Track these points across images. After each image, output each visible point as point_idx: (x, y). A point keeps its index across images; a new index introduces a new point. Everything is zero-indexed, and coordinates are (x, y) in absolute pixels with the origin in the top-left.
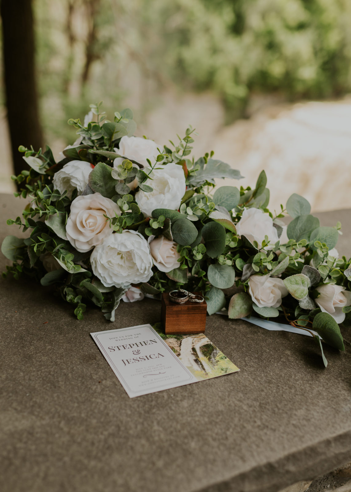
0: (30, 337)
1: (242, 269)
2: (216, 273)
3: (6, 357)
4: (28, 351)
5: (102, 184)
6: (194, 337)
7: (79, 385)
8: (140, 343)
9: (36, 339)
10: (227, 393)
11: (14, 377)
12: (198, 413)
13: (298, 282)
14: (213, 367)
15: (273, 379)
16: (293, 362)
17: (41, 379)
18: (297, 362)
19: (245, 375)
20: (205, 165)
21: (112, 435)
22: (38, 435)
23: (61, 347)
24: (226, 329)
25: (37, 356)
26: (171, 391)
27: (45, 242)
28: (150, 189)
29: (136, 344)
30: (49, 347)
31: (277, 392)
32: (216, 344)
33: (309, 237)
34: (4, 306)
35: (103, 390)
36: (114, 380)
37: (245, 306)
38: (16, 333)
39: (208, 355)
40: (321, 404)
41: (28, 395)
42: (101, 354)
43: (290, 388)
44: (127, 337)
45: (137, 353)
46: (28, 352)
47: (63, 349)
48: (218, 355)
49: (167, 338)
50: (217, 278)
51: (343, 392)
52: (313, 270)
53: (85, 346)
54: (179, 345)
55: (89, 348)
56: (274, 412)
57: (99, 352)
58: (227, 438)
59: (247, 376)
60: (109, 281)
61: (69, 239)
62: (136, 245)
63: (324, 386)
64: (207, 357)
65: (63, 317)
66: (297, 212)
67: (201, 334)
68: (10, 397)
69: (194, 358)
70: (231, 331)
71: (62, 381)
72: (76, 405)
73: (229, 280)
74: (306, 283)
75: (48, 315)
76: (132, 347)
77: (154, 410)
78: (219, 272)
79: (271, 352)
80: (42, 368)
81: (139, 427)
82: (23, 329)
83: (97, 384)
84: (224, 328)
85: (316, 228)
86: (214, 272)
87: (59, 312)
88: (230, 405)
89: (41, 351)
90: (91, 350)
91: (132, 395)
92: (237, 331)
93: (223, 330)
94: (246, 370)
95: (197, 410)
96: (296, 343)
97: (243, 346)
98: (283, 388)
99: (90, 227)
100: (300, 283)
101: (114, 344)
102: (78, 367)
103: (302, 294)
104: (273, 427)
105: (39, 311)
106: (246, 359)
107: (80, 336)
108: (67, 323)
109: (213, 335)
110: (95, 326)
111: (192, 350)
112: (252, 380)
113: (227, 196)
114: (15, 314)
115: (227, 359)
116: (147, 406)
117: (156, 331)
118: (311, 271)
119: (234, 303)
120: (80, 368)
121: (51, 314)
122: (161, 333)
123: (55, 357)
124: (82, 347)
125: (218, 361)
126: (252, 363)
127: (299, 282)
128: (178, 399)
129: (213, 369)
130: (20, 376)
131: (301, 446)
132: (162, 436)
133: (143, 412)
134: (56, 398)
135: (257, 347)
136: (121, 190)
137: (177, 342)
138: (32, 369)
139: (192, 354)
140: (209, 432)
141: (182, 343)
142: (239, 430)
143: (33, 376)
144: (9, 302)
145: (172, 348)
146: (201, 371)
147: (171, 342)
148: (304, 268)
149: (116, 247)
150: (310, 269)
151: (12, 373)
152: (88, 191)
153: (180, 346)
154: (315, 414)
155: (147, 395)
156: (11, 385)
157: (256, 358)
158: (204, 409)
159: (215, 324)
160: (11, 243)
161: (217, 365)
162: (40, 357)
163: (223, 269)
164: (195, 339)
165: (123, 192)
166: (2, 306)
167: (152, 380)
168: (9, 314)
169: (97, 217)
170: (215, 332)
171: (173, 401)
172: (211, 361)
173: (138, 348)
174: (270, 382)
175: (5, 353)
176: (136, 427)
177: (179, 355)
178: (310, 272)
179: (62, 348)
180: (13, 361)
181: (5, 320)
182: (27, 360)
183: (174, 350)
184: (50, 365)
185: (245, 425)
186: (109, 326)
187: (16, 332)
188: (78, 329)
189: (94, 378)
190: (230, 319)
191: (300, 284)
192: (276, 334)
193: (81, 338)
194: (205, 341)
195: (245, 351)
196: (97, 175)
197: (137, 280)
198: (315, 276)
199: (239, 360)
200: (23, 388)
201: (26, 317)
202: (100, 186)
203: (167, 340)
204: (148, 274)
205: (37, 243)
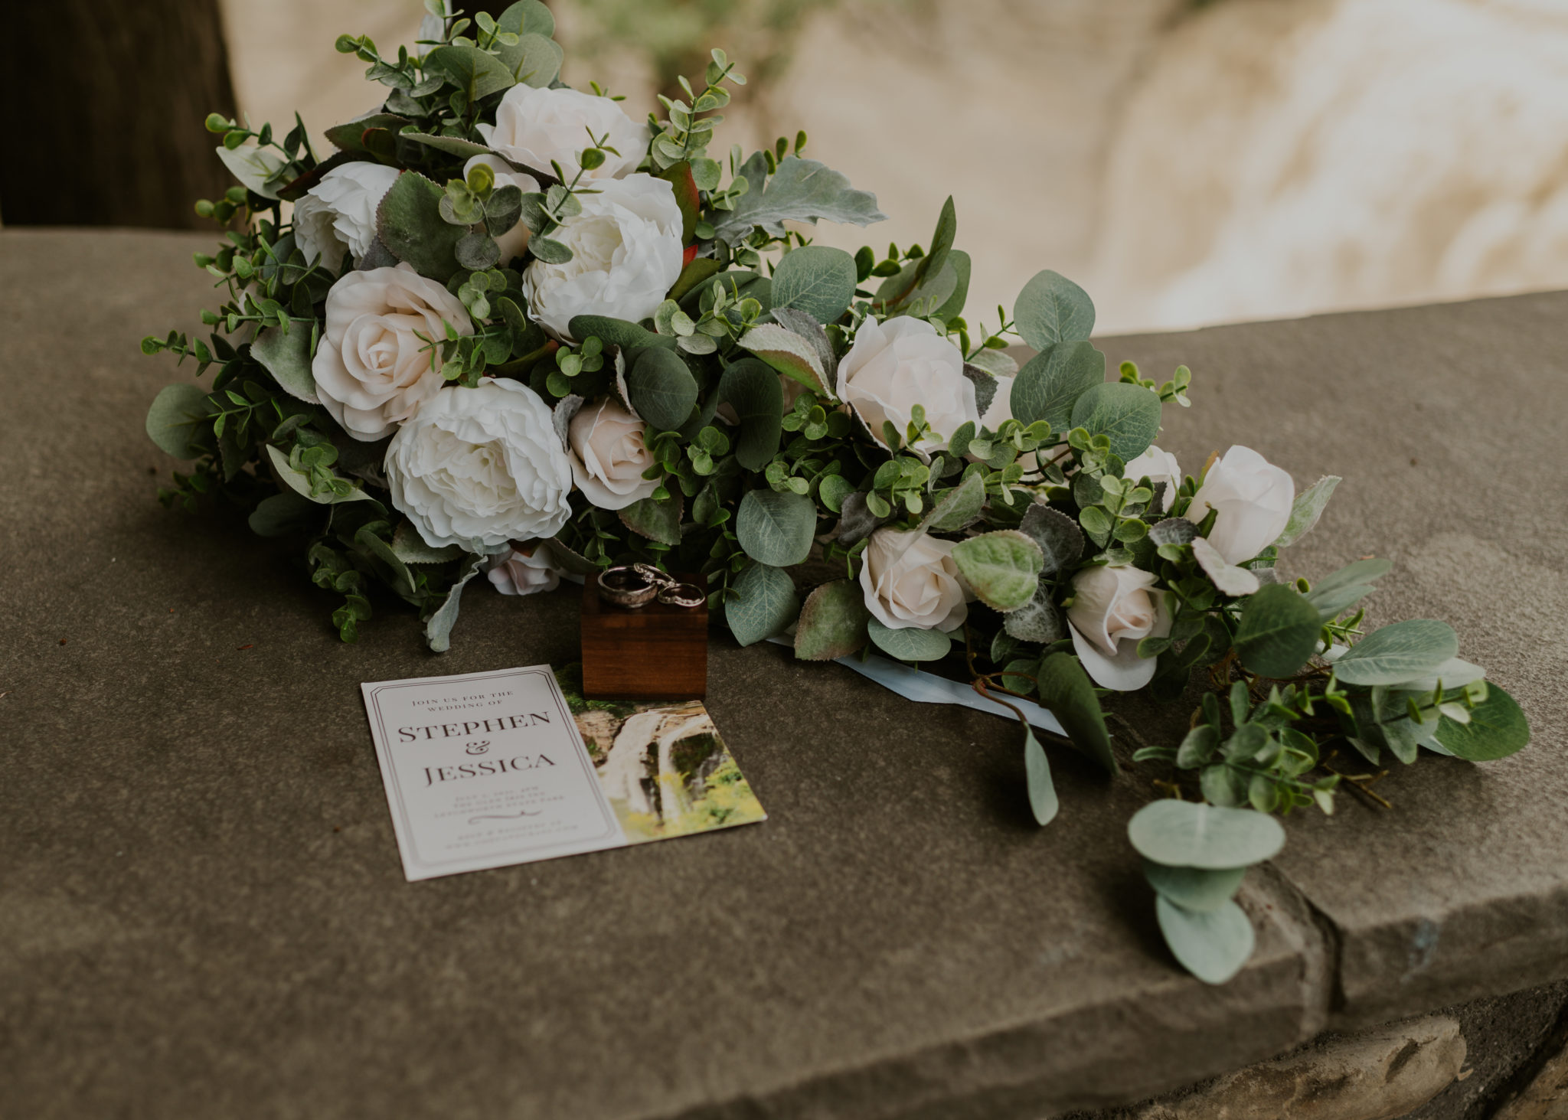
0: (187, 686)
1: (840, 509)
2: (761, 518)
3: (98, 743)
4: (166, 729)
5: (418, 235)
6: (669, 712)
7: (276, 833)
8: (500, 720)
9: (202, 694)
10: (700, 886)
11: (100, 800)
12: (589, 939)
13: (998, 556)
14: (689, 804)
15: (863, 851)
16: (945, 803)
17: (173, 811)
18: (959, 804)
19: (779, 835)
20: (769, 178)
21: (316, 984)
22: (107, 970)
23: (262, 722)
24: (777, 689)
25: (185, 744)
26: (536, 868)
27: (251, 407)
28: (564, 254)
29: (486, 722)
30: (230, 719)
31: (856, 892)
32: (728, 735)
33: (1069, 414)
34: (145, 592)
35: (337, 853)
36: (382, 825)
37: (849, 623)
38: (151, 673)
39: (689, 766)
40: (981, 934)
41: (120, 853)
42: (370, 749)
43: (904, 882)
44: (468, 701)
45: (479, 751)
46: (165, 732)
47: (266, 728)
48: (719, 769)
49: (586, 709)
50: (763, 534)
51: (1068, 904)
52: (1058, 520)
53: (333, 721)
54: (613, 732)
55: (344, 728)
56: (822, 950)
57: (368, 743)
58: (646, 1017)
59: (782, 839)
60: (441, 530)
61: (323, 401)
62: (513, 427)
63: (1012, 883)
64: (682, 774)
65: (303, 633)
66: (1051, 332)
67: (692, 704)
68: (69, 856)
69: (643, 773)
70: (793, 698)
71: (230, 821)
72: (245, 891)
73: (797, 540)
74: (1028, 558)
75: (261, 624)
76: (471, 731)
77: (464, 922)
78: (772, 514)
79: (891, 770)
80: (189, 778)
81: (401, 967)
82: (173, 663)
83: (327, 835)
84: (774, 687)
85: (1091, 385)
86: (756, 515)
87: (297, 618)
88: (695, 922)
89: (201, 731)
90: (346, 736)
91: (414, 872)
92: (809, 699)
93: (769, 693)
94: (787, 820)
95: (590, 930)
96: (981, 744)
97: (810, 747)
98: (880, 879)
99: (380, 366)
100: (1005, 559)
101: (418, 719)
102: (291, 782)
103: (1014, 595)
104: (800, 994)
105: (239, 612)
106: (803, 785)
107: (332, 691)
108: (308, 652)
109: (731, 707)
110: (386, 662)
111: (645, 750)
112: (792, 850)
113: (817, 277)
114: (168, 616)
115: (744, 782)
116: (447, 908)
117: (562, 687)
118: (1053, 523)
119: (814, 613)
120: (294, 787)
121: (271, 622)
122: (574, 693)
123: (237, 750)
124: (323, 725)
125: (713, 787)
126: (816, 800)
127: (1002, 556)
128: (548, 892)
129: (688, 809)
130: (119, 798)
131: (862, 1058)
132: (460, 998)
133: (428, 924)
134: (195, 869)
135: (851, 751)
136: (475, 256)
137: (609, 725)
138: (158, 781)
139: (643, 762)
140: (601, 997)
141: (624, 728)
142: (693, 994)
143: (156, 800)
144: (162, 582)
145: (589, 742)
146: (649, 815)
147: (593, 722)
148: (1027, 512)
149: (453, 429)
150: (1047, 517)
151: (99, 789)
152: (380, 256)
153: (614, 736)
154: (949, 964)
155: (460, 876)
156: (84, 824)
157: (835, 784)
158: (613, 929)
159: (748, 674)
160: (180, 407)
161: (704, 799)
162: (192, 748)
163: (784, 506)
164: (671, 716)
165: (478, 262)
166: (140, 593)
167: (490, 833)
168: (150, 617)
169: (398, 334)
170: (739, 699)
171: (530, 899)
172: (691, 786)
173: (487, 736)
174: (847, 859)
175: (99, 731)
176: (392, 967)
177: (602, 762)
178: (1050, 525)
179: (265, 723)
180: (112, 755)
181: (134, 633)
182: (153, 753)
183: (592, 746)
184: (213, 772)
185: (718, 982)
186: (428, 664)
187: (152, 669)
188: (332, 670)
189: (326, 816)
190: (799, 660)
191: (1008, 563)
192: (931, 712)
193: (331, 697)
194: (698, 722)
195: (809, 762)
196: (401, 209)
197: (523, 530)
198: (1065, 539)
199: (781, 787)
200: (112, 835)
201: (195, 627)
202: (414, 243)
203: (582, 716)
204: (556, 512)
205: (226, 410)
